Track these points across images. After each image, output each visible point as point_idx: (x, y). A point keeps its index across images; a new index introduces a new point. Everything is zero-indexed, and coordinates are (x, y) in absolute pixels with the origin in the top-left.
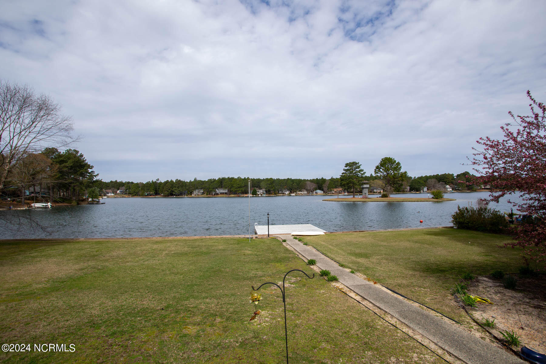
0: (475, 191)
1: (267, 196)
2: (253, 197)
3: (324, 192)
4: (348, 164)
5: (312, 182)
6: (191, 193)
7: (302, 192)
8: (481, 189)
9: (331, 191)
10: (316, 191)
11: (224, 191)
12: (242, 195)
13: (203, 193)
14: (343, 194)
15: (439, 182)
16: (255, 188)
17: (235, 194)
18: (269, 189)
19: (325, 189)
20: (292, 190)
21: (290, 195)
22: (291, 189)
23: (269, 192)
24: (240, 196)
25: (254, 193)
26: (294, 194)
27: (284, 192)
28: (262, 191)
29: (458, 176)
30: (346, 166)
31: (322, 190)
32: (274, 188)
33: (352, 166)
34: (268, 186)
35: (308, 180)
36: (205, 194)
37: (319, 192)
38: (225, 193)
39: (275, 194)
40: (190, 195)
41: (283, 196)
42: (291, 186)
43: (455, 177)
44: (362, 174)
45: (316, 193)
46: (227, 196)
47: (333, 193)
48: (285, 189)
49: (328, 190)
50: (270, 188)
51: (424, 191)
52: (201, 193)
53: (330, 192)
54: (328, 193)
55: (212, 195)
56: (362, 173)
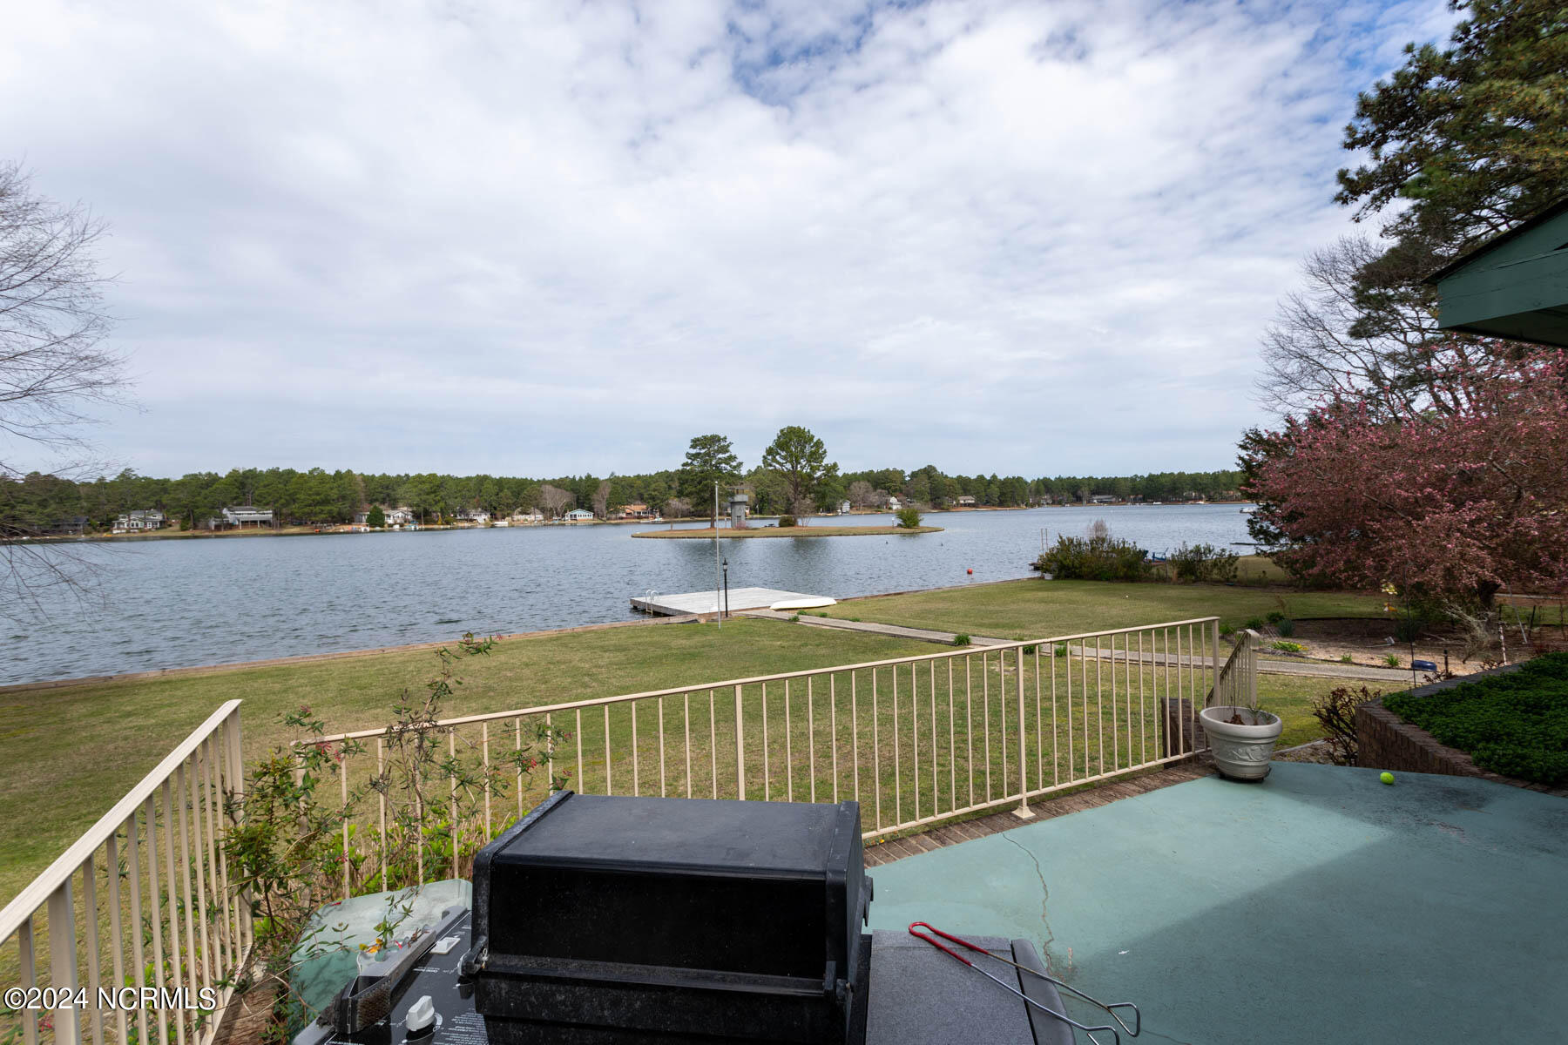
0: (947, 510)
1: (421, 530)
2: (371, 532)
3: (596, 515)
4: (698, 440)
5: (556, 487)
6: (107, 524)
7: (527, 517)
8: (959, 505)
9: (617, 511)
10: (573, 513)
11: (255, 516)
12: (332, 529)
13: (164, 524)
14: (651, 520)
15: (875, 488)
16: (377, 504)
17: (300, 524)
18: (425, 509)
19: (600, 506)
20: (496, 511)
21: (493, 526)
22: (495, 508)
23: (423, 516)
24: (324, 530)
25: (376, 521)
26: (504, 523)
27: (471, 516)
28: (400, 515)
29: (914, 475)
30: (693, 447)
31: (590, 509)
32: (442, 504)
33: (709, 446)
34: (425, 497)
35: (544, 482)
36: (177, 527)
37: (583, 515)
38: (263, 522)
39: (448, 523)
40: (106, 531)
41: (469, 528)
42: (494, 498)
43: (907, 479)
44: (734, 467)
45: (574, 517)
46: (274, 532)
47: (622, 518)
48: (476, 508)
49: (607, 508)
50: (430, 505)
51: (844, 510)
52: (154, 523)
53: (614, 516)
54: (608, 519)
55: (207, 528)
56: (734, 464)
